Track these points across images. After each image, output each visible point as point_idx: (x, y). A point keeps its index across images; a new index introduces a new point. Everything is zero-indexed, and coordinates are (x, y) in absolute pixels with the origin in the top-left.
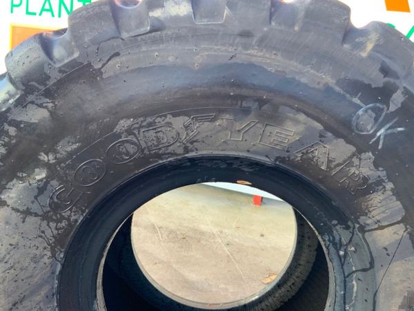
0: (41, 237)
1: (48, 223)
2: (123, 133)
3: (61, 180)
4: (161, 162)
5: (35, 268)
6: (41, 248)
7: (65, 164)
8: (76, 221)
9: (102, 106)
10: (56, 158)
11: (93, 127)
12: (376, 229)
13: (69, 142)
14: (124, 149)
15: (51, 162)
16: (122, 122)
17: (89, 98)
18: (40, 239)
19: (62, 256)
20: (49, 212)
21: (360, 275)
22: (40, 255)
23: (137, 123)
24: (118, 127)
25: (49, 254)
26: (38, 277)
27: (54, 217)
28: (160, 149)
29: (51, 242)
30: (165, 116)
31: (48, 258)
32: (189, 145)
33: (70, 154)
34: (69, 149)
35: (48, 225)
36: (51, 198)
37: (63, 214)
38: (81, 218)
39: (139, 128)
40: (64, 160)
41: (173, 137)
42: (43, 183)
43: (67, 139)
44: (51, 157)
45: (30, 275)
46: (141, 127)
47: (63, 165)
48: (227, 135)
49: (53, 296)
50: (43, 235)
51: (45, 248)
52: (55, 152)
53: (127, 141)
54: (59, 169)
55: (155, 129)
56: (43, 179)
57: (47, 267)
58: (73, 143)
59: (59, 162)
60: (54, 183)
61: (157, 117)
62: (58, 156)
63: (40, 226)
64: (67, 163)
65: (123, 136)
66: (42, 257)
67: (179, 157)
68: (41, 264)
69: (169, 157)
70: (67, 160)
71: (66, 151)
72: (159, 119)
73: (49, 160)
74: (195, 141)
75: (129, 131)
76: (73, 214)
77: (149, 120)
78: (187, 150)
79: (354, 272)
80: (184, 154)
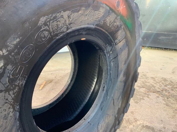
0: (6, 103)
1: (9, 93)
2: (42, 25)
3: (13, 64)
4: (57, 38)
5: (6, 122)
6: (7, 109)
7: (14, 52)
8: (22, 84)
9: (29, 11)
10: (8, 51)
11: (27, 25)
12: (119, 43)
13: (14, 38)
14: (43, 35)
15: (5, 54)
16: (41, 19)
17: (21, 6)
18: (6, 104)
19: (18, 107)
20: (9, 86)
21: (113, 60)
22: (7, 114)
23: (49, 18)
24: (40, 22)
25: (12, 110)
26: (9, 126)
27: (12, 88)
28: (58, 31)
29: (12, 103)
30: (61, 12)
31: (12, 113)
32: (69, 26)
33: (16, 46)
34: (15, 43)
35: (9, 94)
36: (9, 77)
37: (16, 84)
38: (25, 82)
39: (49, 21)
40: (12, 51)
41: (63, 23)
42: (2, 69)
43: (12, 36)
44: (4, 51)
45: (5, 128)
46: (51, 20)
47: (13, 54)
48: (82, 18)
49: (18, 130)
50: (7, 101)
51: (9, 108)
52: (6, 47)
53: (44, 30)
54: (11, 57)
55: (56, 20)
56: (2, 67)
57: (12, 117)
58: (17, 38)
59: (10, 52)
60: (9, 67)
61: (57, 13)
62: (9, 49)
63: (5, 97)
64: (15, 52)
65: (42, 27)
66: (9, 114)
67: (65, 33)
68: (9, 118)
69: (61, 34)
70: (15, 50)
71: (13, 45)
72: (58, 14)
73: (3, 54)
74: (71, 23)
75: (45, 24)
76: (20, 81)
77: (54, 15)
78: (68, 29)
79: (112, 60)
80: (67, 31)
